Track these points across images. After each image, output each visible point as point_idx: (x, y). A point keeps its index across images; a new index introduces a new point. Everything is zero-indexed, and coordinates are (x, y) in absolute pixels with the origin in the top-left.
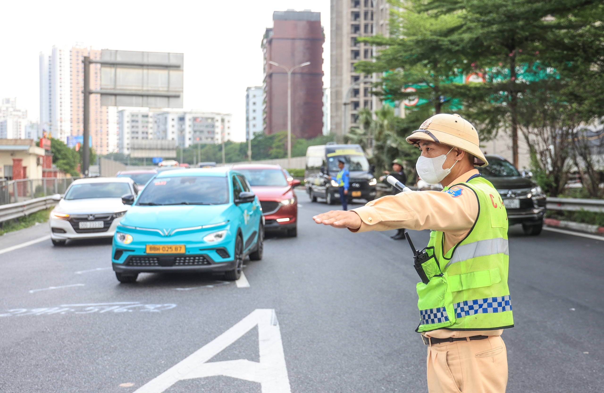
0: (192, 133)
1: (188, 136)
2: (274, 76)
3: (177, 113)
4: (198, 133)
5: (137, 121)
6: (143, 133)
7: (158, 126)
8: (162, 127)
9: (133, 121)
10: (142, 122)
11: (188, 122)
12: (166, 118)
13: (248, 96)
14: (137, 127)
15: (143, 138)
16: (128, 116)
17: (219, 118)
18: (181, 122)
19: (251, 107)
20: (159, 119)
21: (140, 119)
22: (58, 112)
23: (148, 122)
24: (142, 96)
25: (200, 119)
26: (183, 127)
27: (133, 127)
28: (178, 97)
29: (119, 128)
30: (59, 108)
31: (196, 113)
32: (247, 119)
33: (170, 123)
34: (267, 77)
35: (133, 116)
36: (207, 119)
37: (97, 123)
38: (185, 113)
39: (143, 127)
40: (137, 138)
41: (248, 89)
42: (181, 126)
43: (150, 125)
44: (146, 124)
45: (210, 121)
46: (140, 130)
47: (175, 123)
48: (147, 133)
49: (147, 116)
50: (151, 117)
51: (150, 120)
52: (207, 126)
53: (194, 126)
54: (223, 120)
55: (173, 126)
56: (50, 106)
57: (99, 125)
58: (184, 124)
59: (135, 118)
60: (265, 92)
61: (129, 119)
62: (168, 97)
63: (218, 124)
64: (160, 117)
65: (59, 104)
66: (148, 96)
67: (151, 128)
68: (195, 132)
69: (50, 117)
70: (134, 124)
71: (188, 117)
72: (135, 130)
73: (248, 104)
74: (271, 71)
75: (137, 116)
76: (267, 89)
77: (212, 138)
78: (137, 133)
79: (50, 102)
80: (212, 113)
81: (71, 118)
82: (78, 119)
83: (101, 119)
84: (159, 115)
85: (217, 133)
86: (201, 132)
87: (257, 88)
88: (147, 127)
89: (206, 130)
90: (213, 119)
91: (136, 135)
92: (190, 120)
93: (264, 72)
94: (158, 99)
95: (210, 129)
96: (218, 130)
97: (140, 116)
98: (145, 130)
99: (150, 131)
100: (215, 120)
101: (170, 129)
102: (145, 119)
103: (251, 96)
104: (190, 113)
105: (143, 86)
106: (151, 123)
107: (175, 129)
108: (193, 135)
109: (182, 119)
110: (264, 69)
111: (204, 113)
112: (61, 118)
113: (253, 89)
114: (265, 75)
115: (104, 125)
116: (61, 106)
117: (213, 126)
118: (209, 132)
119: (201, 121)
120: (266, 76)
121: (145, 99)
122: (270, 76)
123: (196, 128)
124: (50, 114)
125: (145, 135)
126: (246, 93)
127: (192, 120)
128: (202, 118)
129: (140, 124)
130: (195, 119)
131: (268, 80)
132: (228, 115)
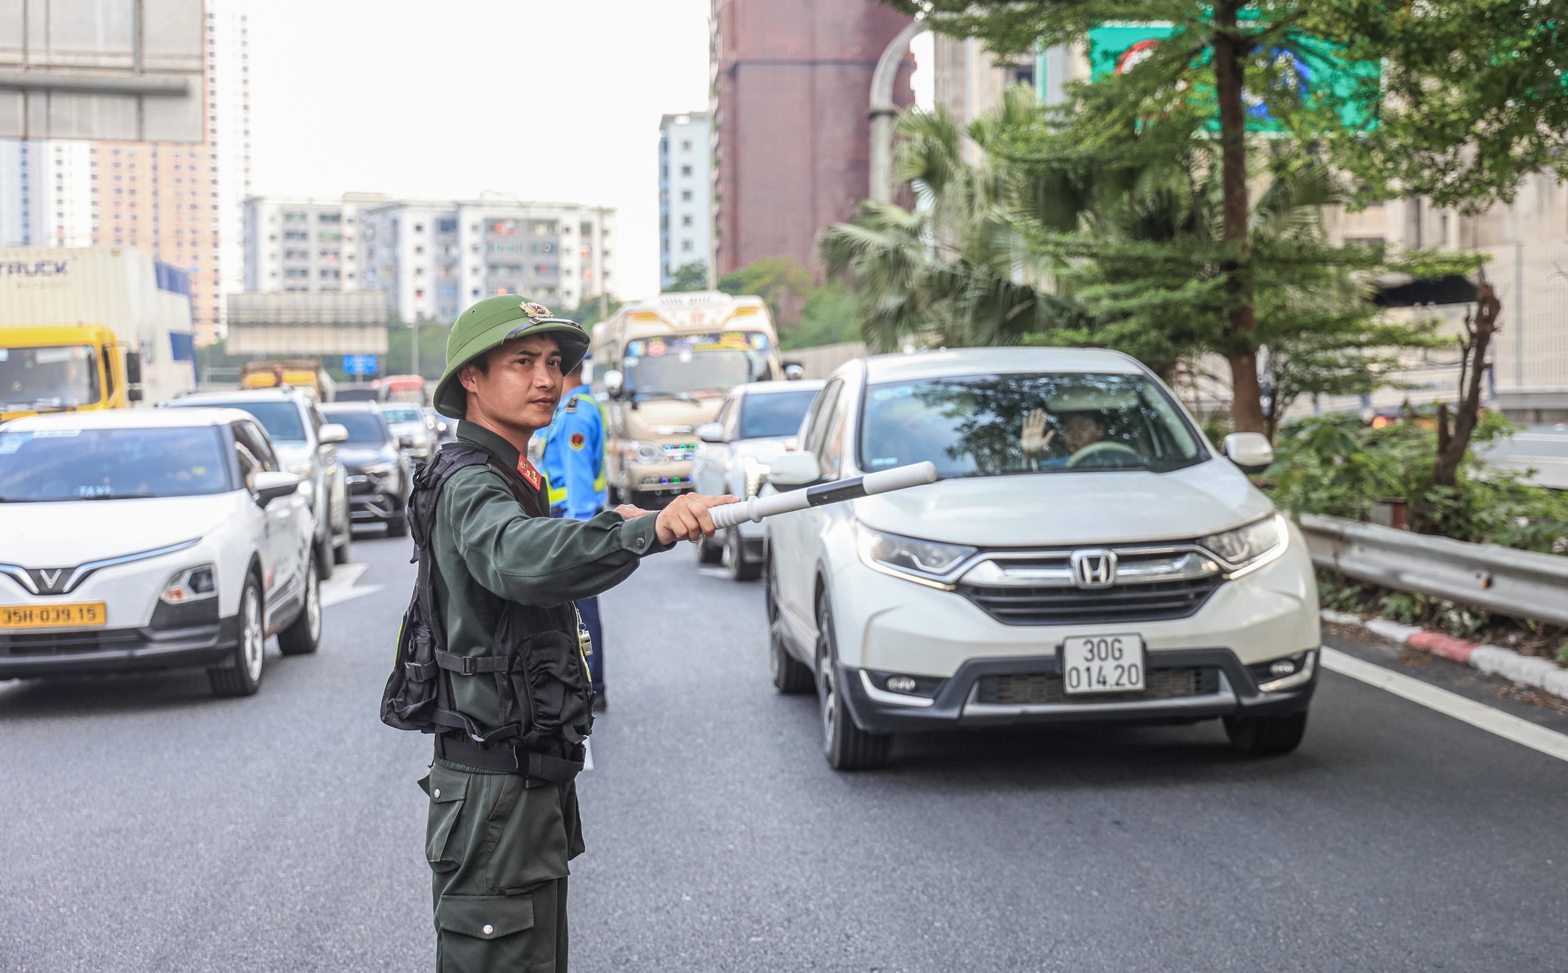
0: (483, 271)
1: (469, 281)
2: (744, 73)
3: (433, 206)
4: (502, 273)
5: (304, 236)
6: (324, 273)
7: (371, 253)
8: (383, 253)
9: (289, 235)
10: (321, 237)
11: (468, 237)
12: (395, 223)
13: (665, 146)
14: (304, 254)
15: (324, 290)
16: (272, 219)
17: (572, 220)
18: (446, 237)
19: (676, 183)
20: (372, 226)
21: (313, 226)
22: (52, 208)
23: (338, 238)
24: (24, 89)
25: (509, 225)
26: (454, 252)
27: (289, 254)
28: (181, 93)
29: (246, 259)
30: (52, 195)
31: (493, 205)
32: (665, 223)
33: (409, 239)
34: (723, 77)
35: (288, 217)
36: (534, 223)
37: (179, 244)
38: (459, 206)
39: (324, 253)
40: (305, 290)
41: (667, 121)
42: (447, 250)
43: (347, 248)
44: (332, 246)
45: (541, 231)
46: (315, 264)
47: (426, 239)
48: (337, 274)
49: (336, 218)
50: (350, 221)
51: (348, 230)
52: (534, 249)
53: (490, 247)
54: (586, 229)
55: (419, 250)
56: (25, 188)
57: (187, 248)
58: (456, 242)
59: (295, 225)
60: (717, 128)
61: (276, 228)
62: (139, 94)
63: (571, 241)
64: (376, 219)
65: (53, 182)
66: (48, 90)
67: (351, 257)
68: (493, 267)
69: (26, 225)
70: (294, 244)
71: (468, 219)
72: (296, 263)
73: (665, 171)
74: (733, 57)
75: (303, 217)
76: (721, 118)
77: (551, 290)
78: (304, 273)
79: (25, 176)
80: (550, 207)
81: (95, 229)
82: (117, 230)
83: (194, 232)
84: (371, 212)
85: (568, 272)
86: (514, 267)
87: (694, 117)
88: (336, 254)
89: (529, 260)
90: (552, 224)
91: (300, 282)
92: (475, 228)
93: (713, 60)
94: (94, 103)
95: (544, 259)
96: (570, 261)
97: (313, 219)
98: (329, 263)
99: (347, 267)
100: (559, 228)
101: (409, 261)
102: (332, 228)
103: (675, 146)
104: (478, 205)
105: (25, 51)
106: (350, 239)
107: (426, 261)
108: (487, 280)
109: (448, 226)
110: (713, 48)
111: (522, 205)
112: (61, 228)
113: (682, 120)
114: (715, 69)
115: (205, 252)
116: (60, 188)
117: (554, 249)
118: (538, 269)
119: (511, 232)
120: (719, 74)
121: (37, 102)
122: (732, 72)
123: (497, 256)
124: (26, 214)
125: (330, 281)
126: (658, 136)
127: (482, 228)
128: (516, 221)
129: (313, 246)
130: (492, 225)
131: (726, 87)
132: (603, 212)
